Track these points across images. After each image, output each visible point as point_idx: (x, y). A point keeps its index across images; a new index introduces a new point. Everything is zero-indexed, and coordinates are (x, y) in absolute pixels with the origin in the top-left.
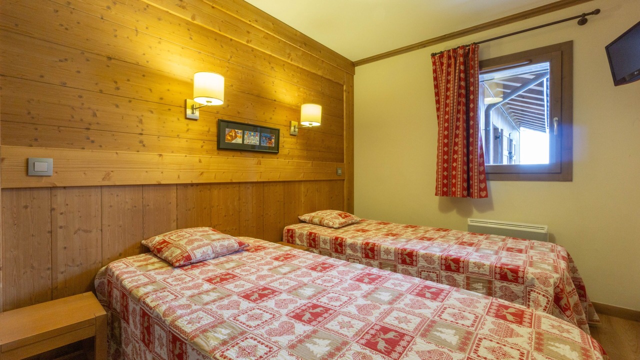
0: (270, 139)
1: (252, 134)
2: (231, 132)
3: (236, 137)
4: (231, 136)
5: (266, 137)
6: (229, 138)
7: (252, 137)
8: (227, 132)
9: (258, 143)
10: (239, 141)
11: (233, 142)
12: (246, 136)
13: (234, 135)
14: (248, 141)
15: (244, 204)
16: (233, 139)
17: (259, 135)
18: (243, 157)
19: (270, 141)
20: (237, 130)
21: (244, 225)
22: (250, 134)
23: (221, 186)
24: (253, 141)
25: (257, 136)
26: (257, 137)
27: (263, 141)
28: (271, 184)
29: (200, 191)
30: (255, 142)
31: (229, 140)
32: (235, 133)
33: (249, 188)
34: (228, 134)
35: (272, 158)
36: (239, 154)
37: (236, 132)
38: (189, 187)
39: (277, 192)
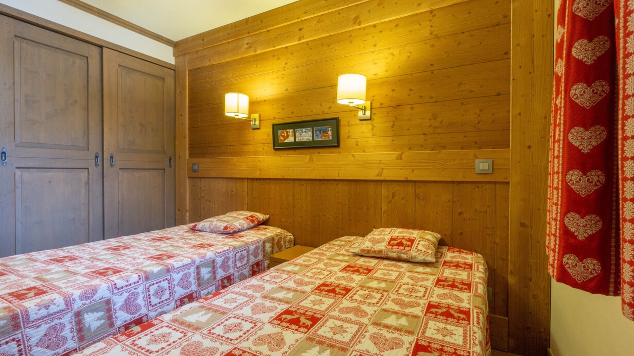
0: (326, 132)
1: (304, 130)
2: (283, 133)
3: (288, 136)
4: (284, 136)
5: (320, 131)
6: (282, 138)
7: (304, 134)
8: (279, 134)
9: (311, 139)
10: (291, 139)
11: (286, 141)
12: (297, 134)
13: (286, 135)
14: (300, 138)
15: (298, 201)
16: (285, 139)
17: (311, 130)
18: (297, 154)
19: (325, 134)
20: (288, 130)
21: (298, 221)
22: (302, 131)
23: (277, 181)
24: (305, 138)
25: (309, 131)
26: (309, 133)
27: (317, 136)
28: (330, 182)
29: (262, 185)
30: (307, 138)
31: (282, 140)
32: (287, 134)
33: (303, 185)
34: (281, 135)
35: (331, 152)
36: (293, 152)
37: (287, 132)
38: (255, 180)
39: (338, 192)
